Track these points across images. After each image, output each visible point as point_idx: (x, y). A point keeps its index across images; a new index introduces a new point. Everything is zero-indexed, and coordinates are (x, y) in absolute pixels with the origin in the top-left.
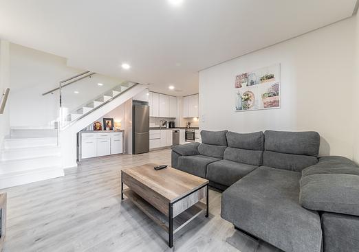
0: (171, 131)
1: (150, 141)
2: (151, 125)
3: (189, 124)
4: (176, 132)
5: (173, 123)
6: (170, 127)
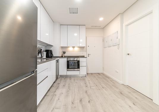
6: (47, 57)
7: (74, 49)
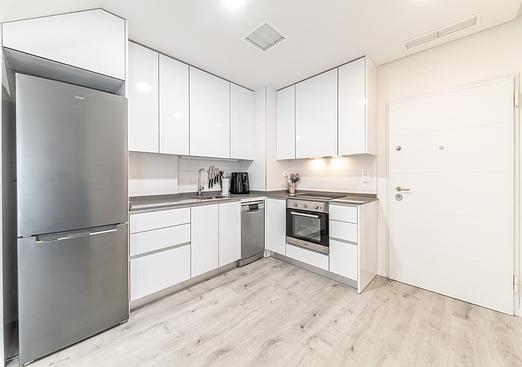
0: (236, 207)
1: (133, 263)
2: (136, 187)
3: (295, 180)
4: (254, 208)
5: (244, 178)
6: (233, 191)
7: (328, 163)
